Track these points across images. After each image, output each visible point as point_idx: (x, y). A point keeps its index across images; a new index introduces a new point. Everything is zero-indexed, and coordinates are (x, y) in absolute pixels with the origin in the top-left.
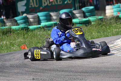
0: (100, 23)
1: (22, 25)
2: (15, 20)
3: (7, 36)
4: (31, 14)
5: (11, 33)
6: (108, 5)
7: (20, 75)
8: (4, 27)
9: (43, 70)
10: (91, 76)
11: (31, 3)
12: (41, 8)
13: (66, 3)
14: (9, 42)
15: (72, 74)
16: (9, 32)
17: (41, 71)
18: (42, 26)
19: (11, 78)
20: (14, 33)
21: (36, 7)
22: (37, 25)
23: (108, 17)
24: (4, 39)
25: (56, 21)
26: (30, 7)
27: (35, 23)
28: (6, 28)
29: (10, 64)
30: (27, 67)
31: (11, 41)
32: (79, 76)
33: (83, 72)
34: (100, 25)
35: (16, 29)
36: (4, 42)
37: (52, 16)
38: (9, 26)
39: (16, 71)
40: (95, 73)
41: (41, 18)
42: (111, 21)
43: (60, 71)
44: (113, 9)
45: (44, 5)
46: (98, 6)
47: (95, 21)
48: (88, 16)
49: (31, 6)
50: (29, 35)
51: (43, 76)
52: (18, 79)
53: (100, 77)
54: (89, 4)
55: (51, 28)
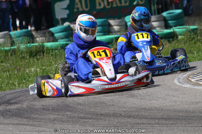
0: (192, 37)
2: (50, 32)
3: (37, 58)
5: (43, 54)
7: (59, 124)
8: (32, 44)
9: (97, 115)
10: (178, 125)
11: (77, 5)
13: (135, 3)
14: (40, 69)
15: (144, 121)
16: (40, 52)
17: (94, 116)
19: (43, 129)
20: (49, 53)
21: (86, 11)
24: (32, 64)
28: (35, 46)
29: (42, 105)
30: (70, 111)
31: (44, 68)
32: (157, 126)
33: (163, 118)
34: (192, 40)
35: (53, 48)
36: (33, 69)
37: (112, 26)
38: (41, 42)
39: (52, 117)
40: (184, 119)
43: (125, 116)
45: (98, 7)
47: (183, 34)
48: (171, 25)
53: (192, 127)
54: (174, 6)
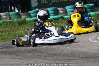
0: (98, 17)
1: (35, 17)
2: (29, 13)
3: (22, 26)
4: (42, 9)
5: (25, 24)
7: (32, 59)
8: (20, 19)
9: (51, 54)
10: (90, 61)
12: (51, 4)
14: (24, 31)
15: (74, 58)
16: (23, 23)
17: (49, 55)
18: (51, 19)
19: (24, 61)
20: (28, 24)
21: (46, 4)
24: (19, 29)
25: (62, 15)
26: (41, 3)
28: (21, 20)
29: (24, 49)
30: (38, 52)
31: (25, 31)
32: (80, 61)
33: (83, 57)
34: (98, 19)
35: (30, 21)
36: (20, 31)
37: (59, 11)
38: (24, 18)
39: (29, 55)
40: (94, 58)
41: (50, 12)
43: (64, 56)
45: (52, 2)
47: (94, 16)
48: (88, 11)
49: (43, 2)
51: (51, 60)
52: (30, 61)
53: (97, 62)
54: (90, 2)
55: (58, 21)
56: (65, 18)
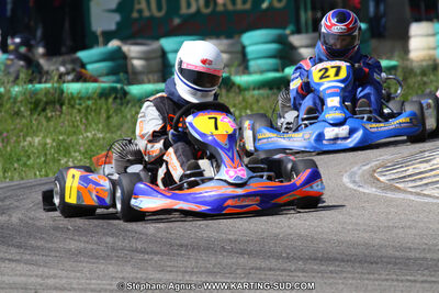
2: (79, 59)
3: (46, 117)
4: (139, 41)
5: (61, 107)
6: (418, 20)
8: (38, 86)
9: (171, 245)
10: (345, 275)
11: (139, 2)
12: (177, 21)
13: (265, 5)
14: (53, 140)
15: (274, 263)
16: (53, 102)
17: (164, 249)
19: (53, 272)
20: (73, 107)
22: (158, 82)
23: (414, 64)
24: (34, 127)
26: (135, 15)
27: (151, 77)
28: (46, 89)
30: (113, 235)
31: (61, 138)
33: (315, 259)
35: (81, 94)
36: (36, 140)
39: (73, 245)
41: (173, 58)
42: (425, 79)
43: (231, 251)
44: (434, 35)
45: (184, 10)
46: (384, 20)
49: (140, 11)
50: (126, 117)
51: (169, 269)
52: (79, 274)
56: (239, 87)
